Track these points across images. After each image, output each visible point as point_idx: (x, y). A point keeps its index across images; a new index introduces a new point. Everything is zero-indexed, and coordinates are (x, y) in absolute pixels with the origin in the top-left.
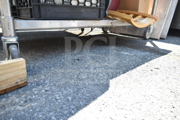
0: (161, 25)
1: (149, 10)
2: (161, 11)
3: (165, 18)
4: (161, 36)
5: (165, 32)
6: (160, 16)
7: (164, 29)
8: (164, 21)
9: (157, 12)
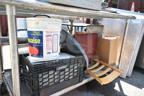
0: (127, 68)
1: (117, 54)
2: (126, 57)
3: (129, 63)
4: (127, 74)
5: (129, 72)
6: (126, 61)
7: (129, 70)
8: (128, 65)
9: (123, 57)
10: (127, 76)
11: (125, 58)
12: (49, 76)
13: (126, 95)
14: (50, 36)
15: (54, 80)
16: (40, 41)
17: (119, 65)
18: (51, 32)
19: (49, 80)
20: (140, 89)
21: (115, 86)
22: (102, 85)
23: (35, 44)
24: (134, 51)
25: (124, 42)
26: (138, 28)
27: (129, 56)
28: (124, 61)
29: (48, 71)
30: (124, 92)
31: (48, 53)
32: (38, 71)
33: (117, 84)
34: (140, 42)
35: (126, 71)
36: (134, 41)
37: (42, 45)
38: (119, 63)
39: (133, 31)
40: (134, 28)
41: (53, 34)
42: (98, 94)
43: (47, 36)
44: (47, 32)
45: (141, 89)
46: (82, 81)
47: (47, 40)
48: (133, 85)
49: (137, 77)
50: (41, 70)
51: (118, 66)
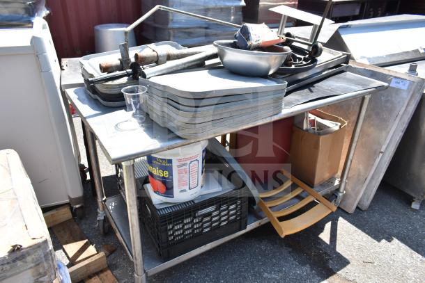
2: (361, 167)
4: (359, 203)
5: (365, 200)
7: (365, 194)
10: (360, 206)
11: (359, 169)
12: (183, 226)
13: (339, 252)
14: (185, 165)
15: (193, 231)
16: (167, 173)
17: (340, 185)
18: (186, 159)
19: (184, 232)
20: (377, 241)
21: (322, 231)
22: (283, 236)
23: (159, 177)
24: (381, 155)
25: (356, 139)
26: (399, 102)
27: (368, 166)
28: (354, 175)
29: (182, 220)
30: (337, 246)
31: (182, 191)
32: (165, 221)
33: (328, 226)
34: (401, 134)
35: (356, 199)
36: (384, 134)
37: (172, 179)
38: (341, 181)
39: (385, 107)
40: (390, 98)
41: (188, 162)
42: (282, 246)
43: (179, 166)
44: (180, 160)
45: (379, 241)
46: (245, 228)
47: (180, 172)
48: (364, 230)
49: (383, 210)
50: (171, 219)
51: (338, 187)
